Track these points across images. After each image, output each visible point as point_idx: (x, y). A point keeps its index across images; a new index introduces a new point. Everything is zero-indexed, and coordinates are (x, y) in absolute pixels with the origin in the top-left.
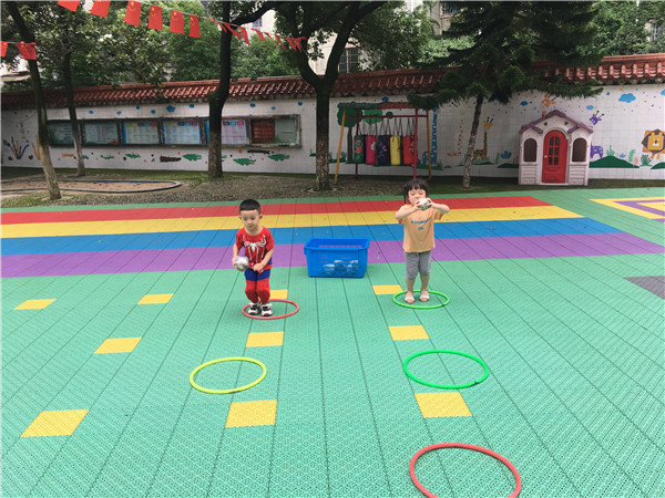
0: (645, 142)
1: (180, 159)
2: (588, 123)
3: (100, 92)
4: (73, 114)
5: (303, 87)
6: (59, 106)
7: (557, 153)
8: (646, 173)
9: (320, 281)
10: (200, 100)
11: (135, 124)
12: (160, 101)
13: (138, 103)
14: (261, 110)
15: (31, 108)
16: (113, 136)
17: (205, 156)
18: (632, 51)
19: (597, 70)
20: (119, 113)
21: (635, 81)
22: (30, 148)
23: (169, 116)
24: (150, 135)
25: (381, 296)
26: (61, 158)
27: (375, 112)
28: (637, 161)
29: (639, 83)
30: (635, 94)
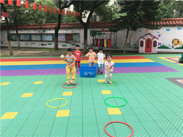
0: (173, 42)
1: (46, 45)
2: (157, 37)
3: (25, 26)
4: (17, 32)
5: (81, 25)
6: (13, 30)
7: (149, 45)
8: (173, 50)
9: (83, 78)
10: (52, 29)
11: (34, 35)
12: (41, 29)
13: (35, 29)
14: (69, 32)
15: (6, 30)
16: (28, 38)
17: (53, 44)
18: (170, 17)
19: (160, 22)
20: (30, 32)
21: (170, 25)
22: (5, 41)
23: (44, 33)
24: (38, 38)
25: (100, 82)
26: (13, 44)
27: (100, 33)
28: (170, 47)
29: (171, 26)
30: (170, 29)
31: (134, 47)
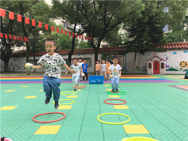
4: (34, 58)
5: (92, 51)
7: (157, 66)
8: (181, 72)
10: (66, 54)
14: (82, 56)
15: (24, 57)
19: (167, 46)
28: (179, 69)
29: (178, 49)
30: (177, 52)
31: (143, 70)
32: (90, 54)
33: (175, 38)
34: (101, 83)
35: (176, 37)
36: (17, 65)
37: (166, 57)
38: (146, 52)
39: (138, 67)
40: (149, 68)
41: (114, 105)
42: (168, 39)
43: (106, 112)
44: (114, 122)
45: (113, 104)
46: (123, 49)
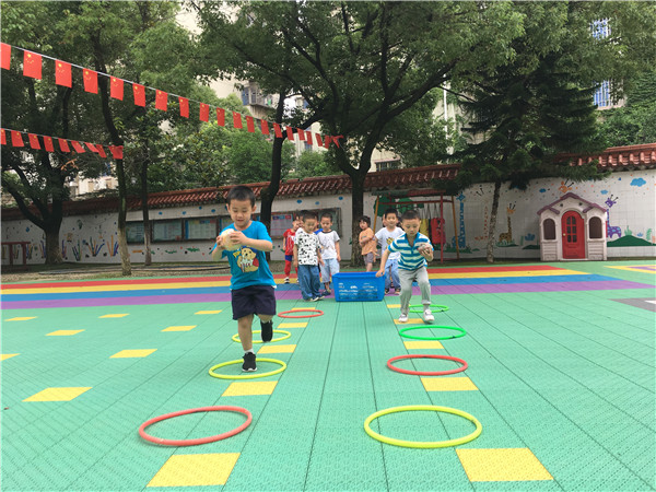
2: (603, 205)
3: (170, 196)
4: (146, 216)
5: (343, 183)
6: (134, 209)
7: (575, 230)
11: (197, 222)
12: (219, 201)
13: (200, 204)
14: (307, 205)
15: (110, 212)
16: (178, 233)
19: (608, 159)
20: (184, 213)
21: (643, 167)
22: (106, 247)
24: (209, 230)
25: (392, 309)
28: (654, 239)
29: (647, 168)
30: (645, 178)
31: (524, 246)
32: (336, 193)
33: (637, 126)
34: (377, 298)
35: (640, 124)
36: (88, 241)
37: (606, 197)
38: (533, 182)
39: (507, 236)
40: (546, 238)
41: (423, 378)
42: (612, 130)
43: (397, 405)
44: (424, 439)
45: (419, 374)
46: (453, 172)
